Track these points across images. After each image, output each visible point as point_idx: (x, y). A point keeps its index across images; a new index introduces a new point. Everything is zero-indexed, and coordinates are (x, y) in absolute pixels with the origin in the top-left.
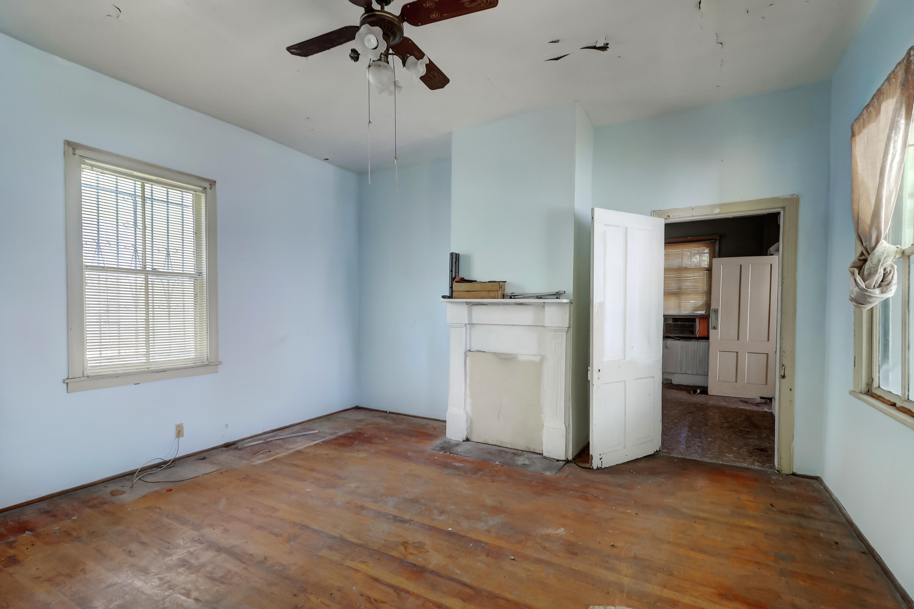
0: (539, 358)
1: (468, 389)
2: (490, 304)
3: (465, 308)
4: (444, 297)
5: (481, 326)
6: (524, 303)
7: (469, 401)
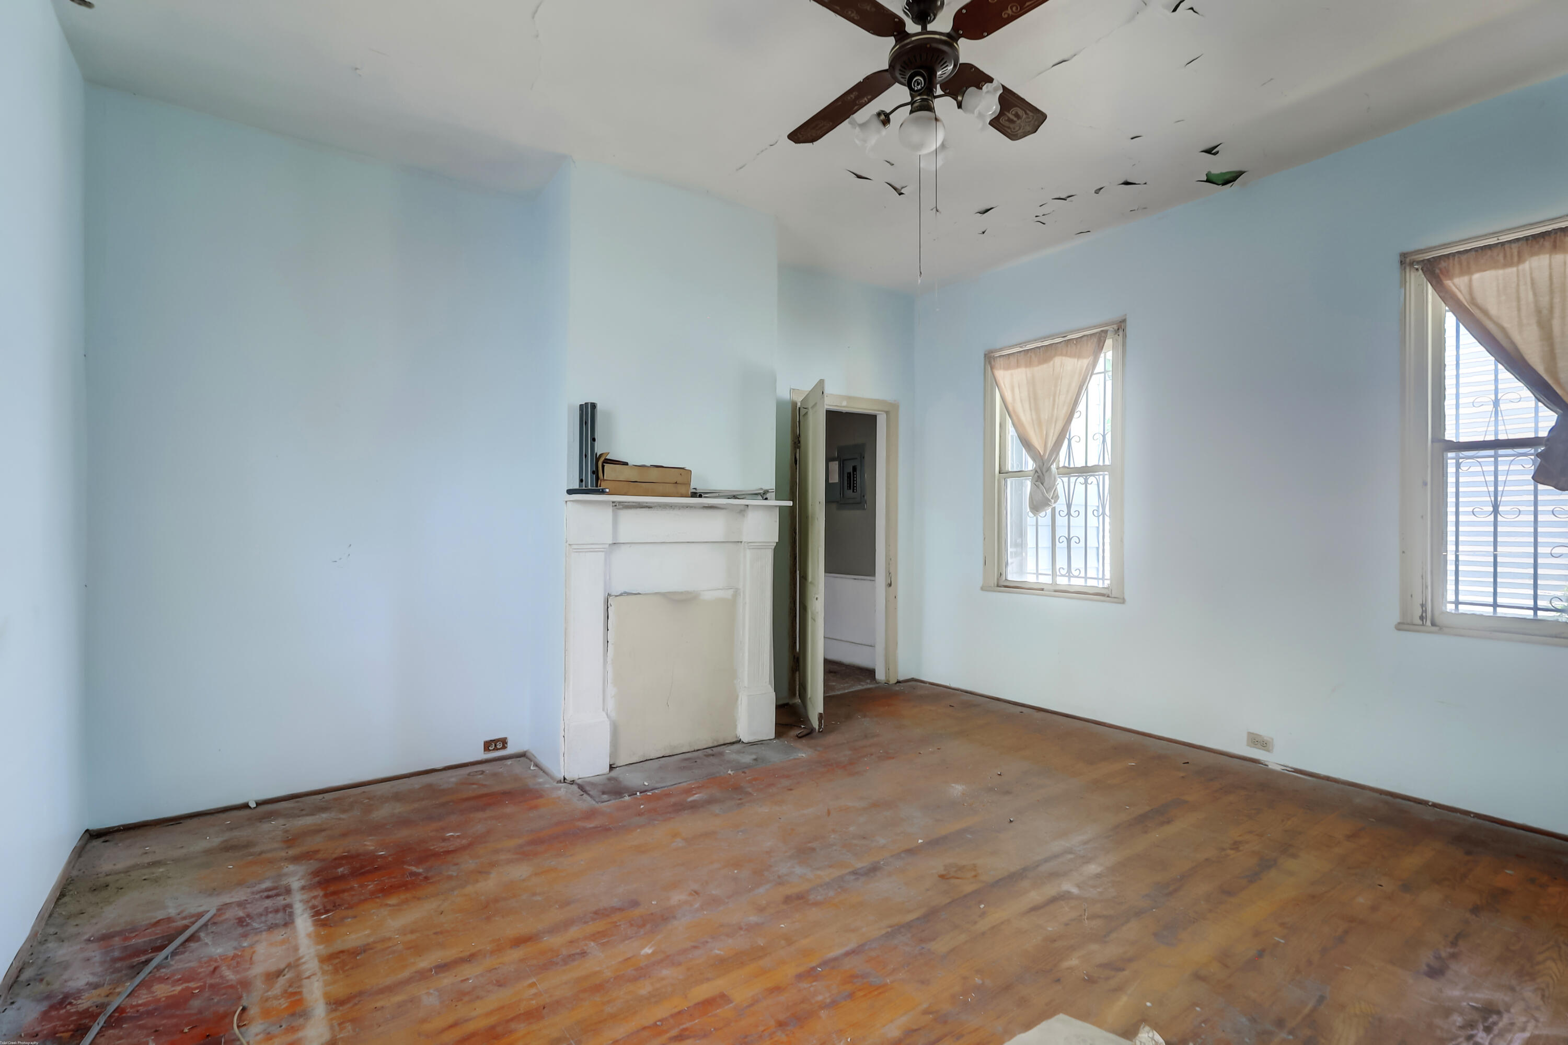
0: (731, 592)
1: (610, 668)
2: (660, 507)
3: (608, 513)
4: (570, 492)
5: (630, 547)
6: (714, 505)
7: (611, 690)
